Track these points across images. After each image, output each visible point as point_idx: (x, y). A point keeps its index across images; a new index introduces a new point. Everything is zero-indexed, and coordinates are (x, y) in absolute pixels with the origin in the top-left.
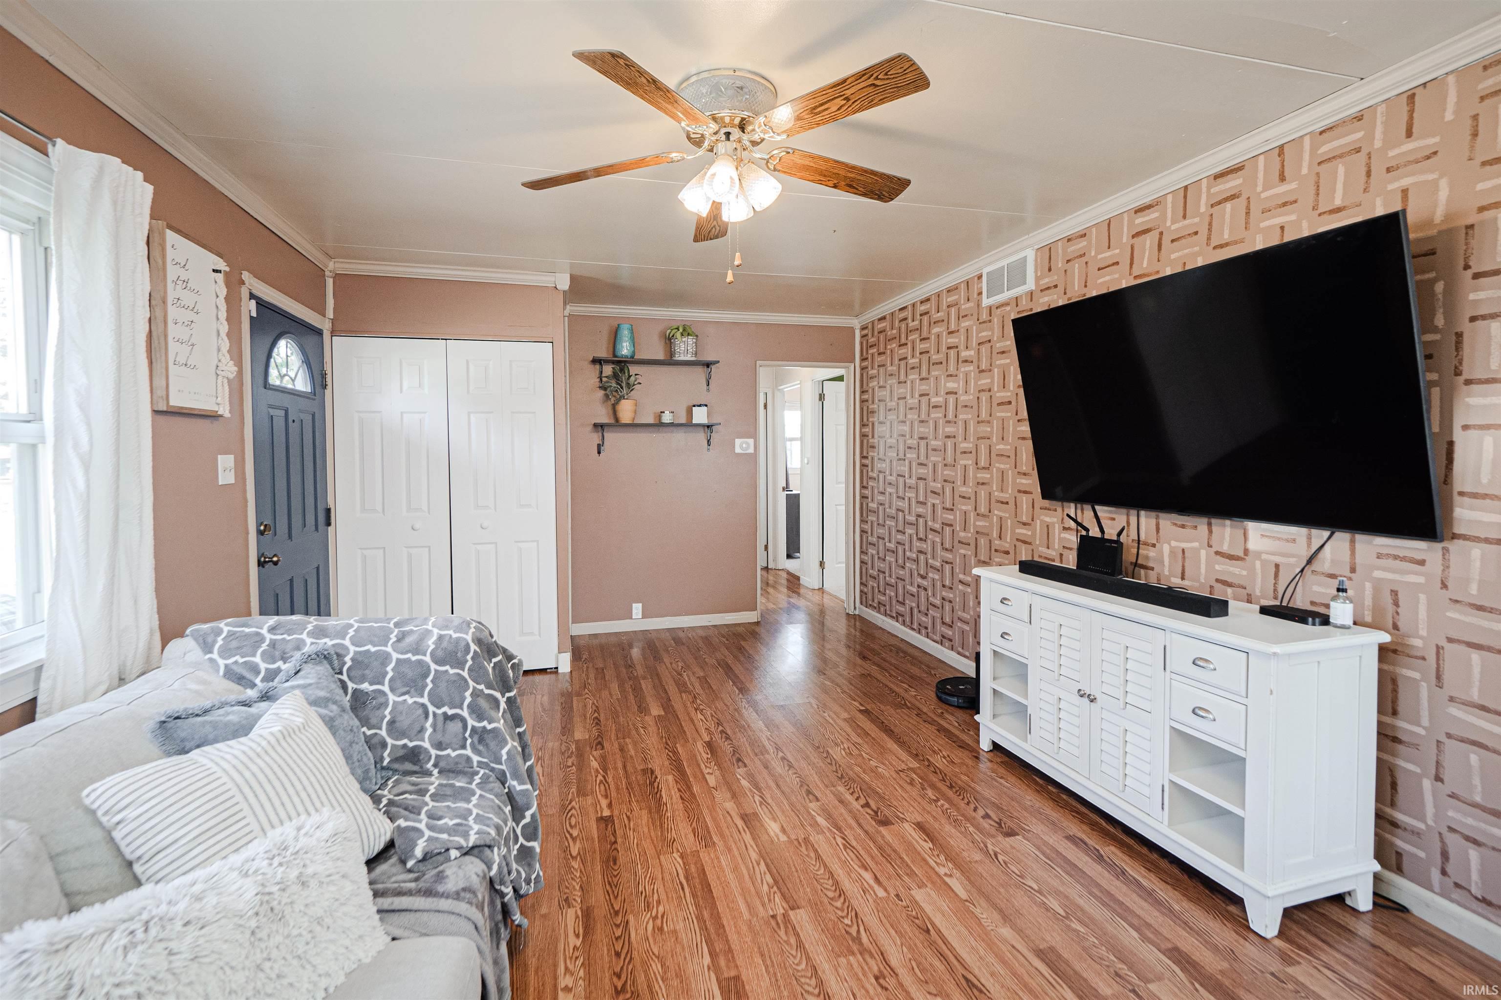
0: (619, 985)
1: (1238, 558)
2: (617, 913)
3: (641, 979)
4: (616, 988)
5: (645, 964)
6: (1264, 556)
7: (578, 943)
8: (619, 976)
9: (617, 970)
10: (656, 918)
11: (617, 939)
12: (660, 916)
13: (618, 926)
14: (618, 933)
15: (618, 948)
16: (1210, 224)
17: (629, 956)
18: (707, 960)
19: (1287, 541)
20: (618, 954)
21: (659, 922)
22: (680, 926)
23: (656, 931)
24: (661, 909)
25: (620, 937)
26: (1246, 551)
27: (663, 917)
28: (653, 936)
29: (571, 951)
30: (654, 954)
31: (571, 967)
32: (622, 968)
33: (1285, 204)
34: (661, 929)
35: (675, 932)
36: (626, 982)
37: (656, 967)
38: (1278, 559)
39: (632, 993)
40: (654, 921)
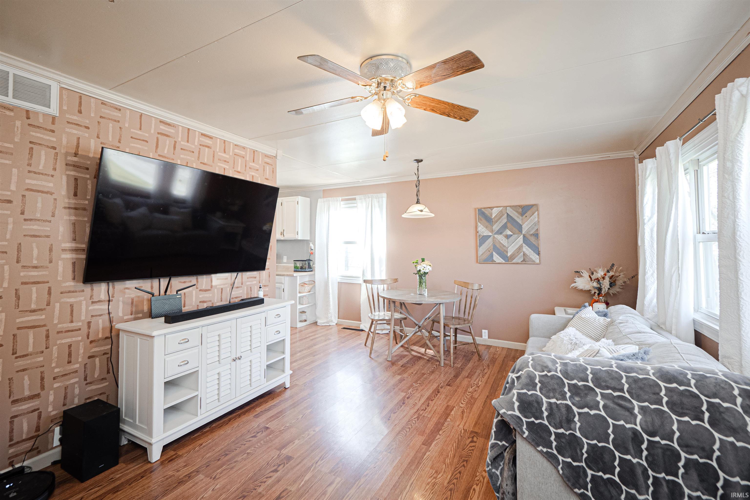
0: (465, 463)
1: (209, 290)
2: (451, 490)
3: (456, 460)
4: (467, 463)
5: (451, 464)
6: (218, 287)
7: (475, 486)
8: (464, 465)
9: (463, 468)
10: (434, 478)
11: (457, 479)
12: (433, 477)
13: (454, 484)
14: (455, 481)
15: (459, 475)
16: (199, 152)
17: (456, 470)
18: (428, 453)
19: (225, 279)
20: (460, 473)
21: (435, 475)
22: (428, 469)
23: (438, 472)
24: (429, 480)
25: (455, 479)
26: (212, 287)
27: (432, 477)
28: (441, 472)
29: (479, 484)
30: (446, 465)
31: (482, 478)
32: (461, 467)
33: (225, 161)
34: (436, 472)
35: (431, 468)
36: (462, 462)
37: (448, 461)
38: (222, 287)
39: (461, 458)
40: (437, 477)
